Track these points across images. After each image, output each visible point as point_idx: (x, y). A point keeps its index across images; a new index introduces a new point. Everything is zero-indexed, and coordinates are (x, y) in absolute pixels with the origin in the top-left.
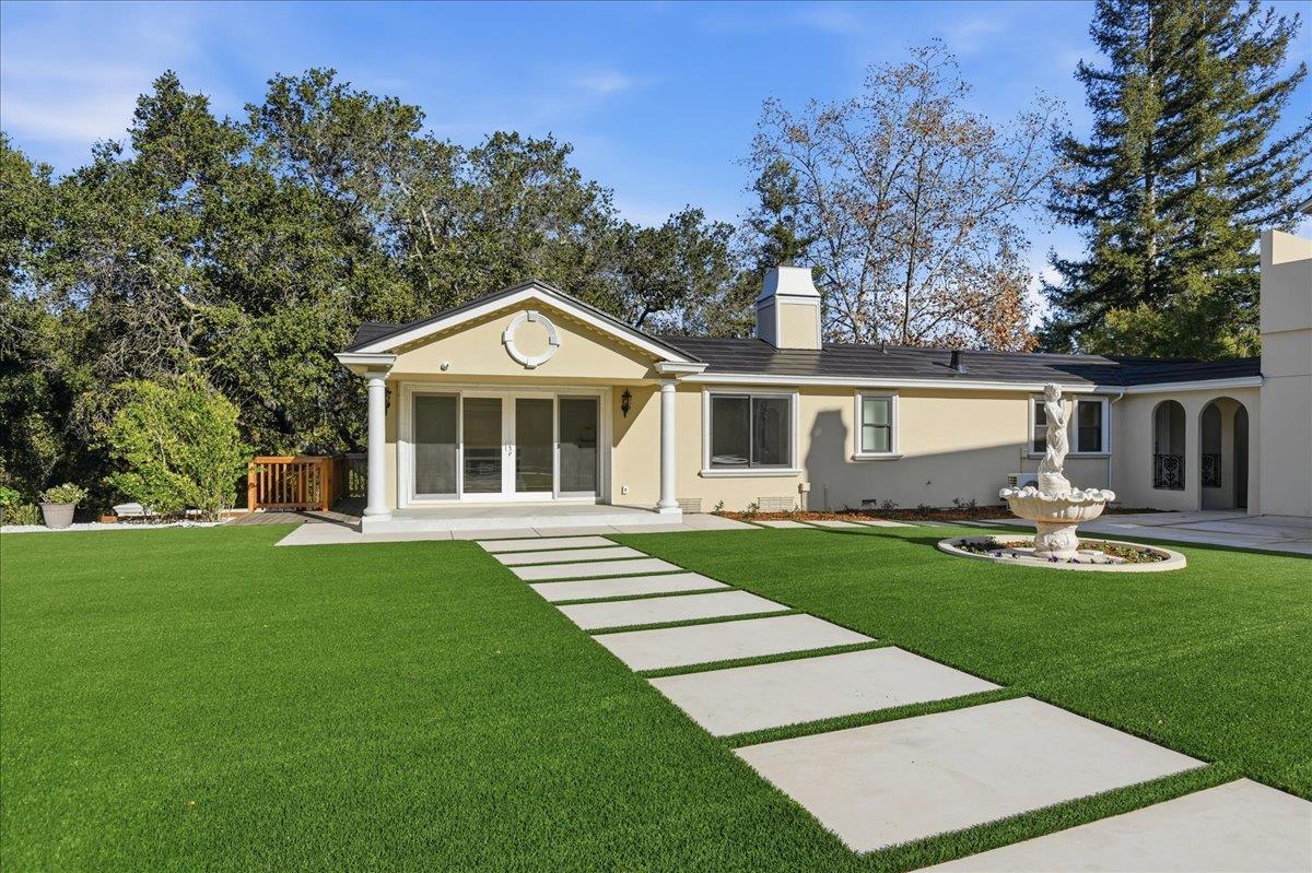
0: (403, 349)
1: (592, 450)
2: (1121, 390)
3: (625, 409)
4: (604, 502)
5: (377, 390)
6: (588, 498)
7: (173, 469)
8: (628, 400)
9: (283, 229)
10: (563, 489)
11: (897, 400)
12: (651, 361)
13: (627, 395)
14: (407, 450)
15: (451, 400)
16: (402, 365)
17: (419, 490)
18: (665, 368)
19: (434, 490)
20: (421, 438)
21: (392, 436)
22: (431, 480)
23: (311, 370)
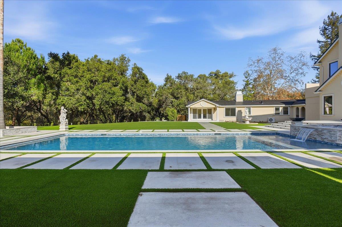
0: (191, 105)
1: (211, 115)
2: (291, 106)
3: (215, 110)
4: (212, 120)
5: (189, 109)
6: (211, 119)
7: (172, 116)
8: (215, 109)
9: (180, 91)
10: (208, 118)
11: (251, 108)
12: (215, 105)
13: (215, 108)
14: (192, 114)
15: (196, 109)
16: (191, 107)
17: (193, 118)
18: (216, 106)
19: (195, 118)
20: (193, 113)
21: (191, 113)
22: (194, 117)
23: (183, 106)
